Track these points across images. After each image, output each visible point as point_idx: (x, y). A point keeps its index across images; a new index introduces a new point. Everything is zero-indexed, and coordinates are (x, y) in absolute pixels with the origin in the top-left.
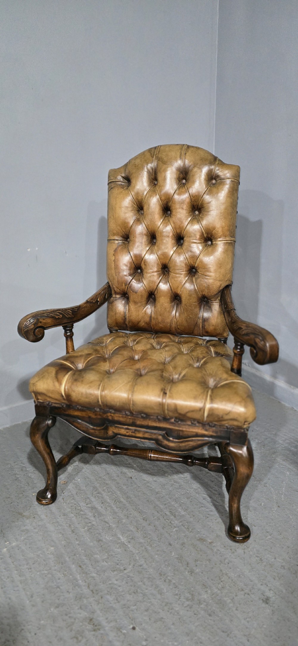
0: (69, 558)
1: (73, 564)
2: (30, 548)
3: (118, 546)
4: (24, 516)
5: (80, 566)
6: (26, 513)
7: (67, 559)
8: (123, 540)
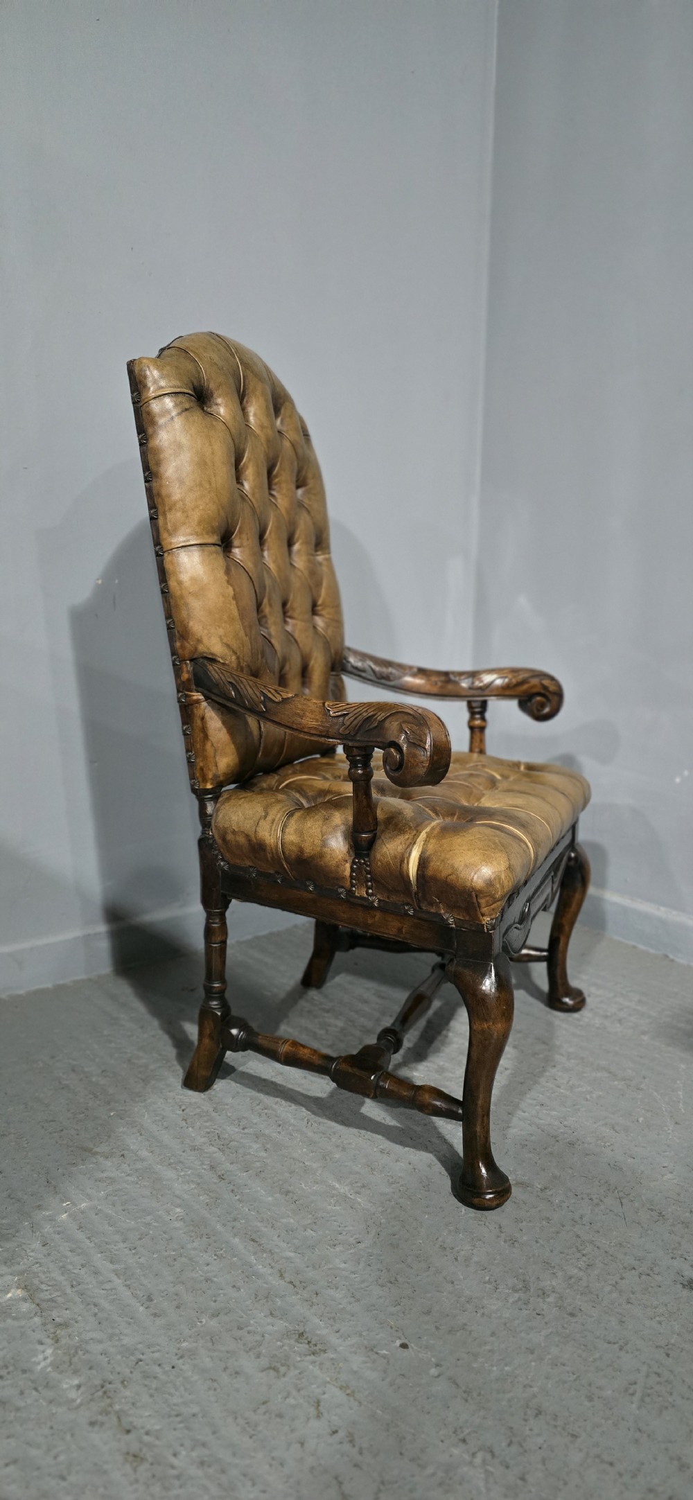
0: (224, 1225)
1: (235, 1235)
2: (124, 1210)
3: (333, 1202)
4: (96, 1153)
5: (253, 1240)
6: (103, 1148)
7: (219, 1227)
8: (342, 1191)
